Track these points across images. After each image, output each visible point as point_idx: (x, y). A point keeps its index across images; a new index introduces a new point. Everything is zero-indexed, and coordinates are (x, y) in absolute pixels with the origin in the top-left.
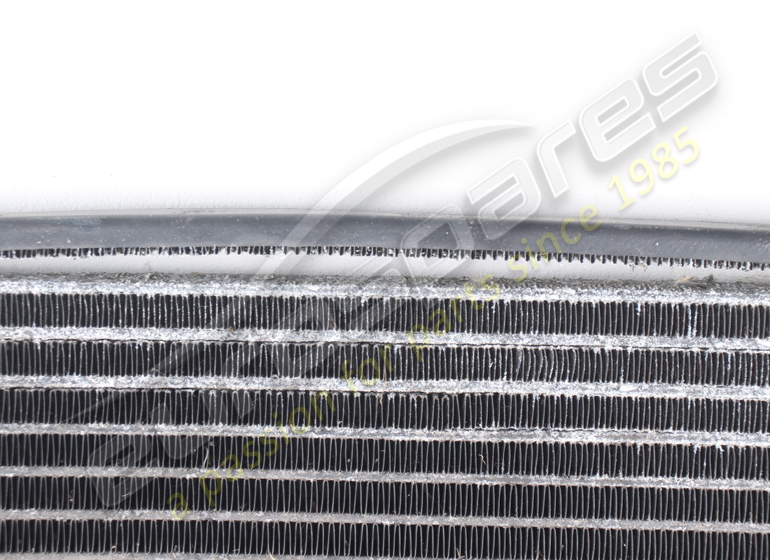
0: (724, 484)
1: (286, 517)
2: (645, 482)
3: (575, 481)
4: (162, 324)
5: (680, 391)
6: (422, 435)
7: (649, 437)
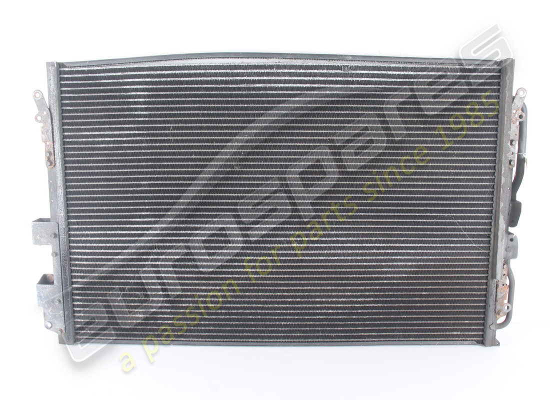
0: (280, 92)
1: (214, 99)
2: (268, 92)
3: (258, 92)
4: (195, 70)
5: (273, 78)
6: (234, 86)
7: (269, 85)
